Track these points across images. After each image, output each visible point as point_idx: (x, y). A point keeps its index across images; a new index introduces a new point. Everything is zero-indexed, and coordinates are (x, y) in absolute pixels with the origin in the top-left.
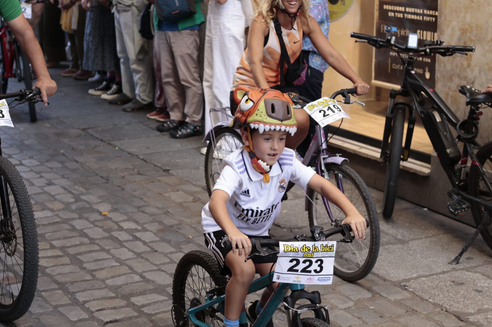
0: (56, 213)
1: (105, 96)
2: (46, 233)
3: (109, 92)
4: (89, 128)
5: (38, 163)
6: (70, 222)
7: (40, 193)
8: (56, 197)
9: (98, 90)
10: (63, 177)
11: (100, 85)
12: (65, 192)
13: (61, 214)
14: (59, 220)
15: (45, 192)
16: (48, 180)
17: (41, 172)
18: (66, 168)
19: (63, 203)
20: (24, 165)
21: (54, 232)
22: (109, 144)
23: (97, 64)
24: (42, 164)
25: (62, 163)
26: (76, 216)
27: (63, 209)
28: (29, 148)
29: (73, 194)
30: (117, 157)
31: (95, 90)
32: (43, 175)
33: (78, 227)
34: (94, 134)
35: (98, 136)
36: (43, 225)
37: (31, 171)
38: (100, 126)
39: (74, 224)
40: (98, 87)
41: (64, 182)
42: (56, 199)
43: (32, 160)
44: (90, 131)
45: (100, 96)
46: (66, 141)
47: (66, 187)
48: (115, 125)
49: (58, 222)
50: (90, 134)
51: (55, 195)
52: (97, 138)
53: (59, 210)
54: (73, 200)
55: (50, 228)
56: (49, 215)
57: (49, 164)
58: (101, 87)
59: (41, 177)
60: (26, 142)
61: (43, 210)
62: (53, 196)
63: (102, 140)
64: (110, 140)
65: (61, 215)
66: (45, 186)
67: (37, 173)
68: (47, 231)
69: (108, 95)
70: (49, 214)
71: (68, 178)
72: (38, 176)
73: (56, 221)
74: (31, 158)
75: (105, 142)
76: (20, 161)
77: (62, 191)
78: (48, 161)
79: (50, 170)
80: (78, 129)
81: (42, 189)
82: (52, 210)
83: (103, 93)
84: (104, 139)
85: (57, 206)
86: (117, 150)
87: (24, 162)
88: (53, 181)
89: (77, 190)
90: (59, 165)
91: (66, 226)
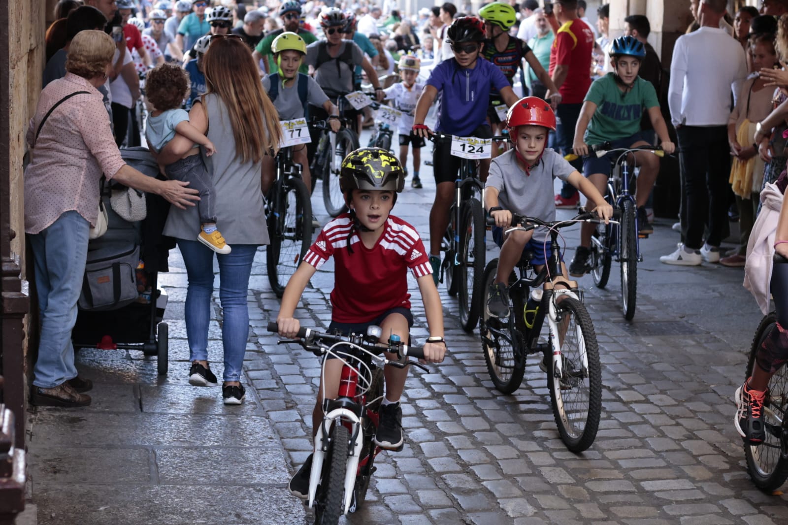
0: (699, 484)
2: (681, 516)
5: (674, 403)
6: (720, 502)
7: (674, 451)
8: (700, 459)
10: (712, 427)
12: (715, 452)
13: (706, 487)
14: (703, 496)
15: (683, 450)
16: (687, 430)
17: (678, 417)
18: (718, 412)
19: (711, 469)
20: (652, 403)
21: (693, 515)
24: (680, 403)
25: (712, 404)
26: (731, 493)
27: (711, 480)
28: (661, 376)
29: (726, 456)
32: (680, 421)
33: (732, 511)
36: (678, 502)
37: (662, 413)
39: (726, 506)
41: (714, 436)
42: (699, 463)
43: (663, 397)
46: (720, 369)
47: (717, 445)
49: (700, 500)
51: (699, 456)
53: (705, 481)
54: (727, 466)
55: (688, 508)
56: (687, 487)
57: (692, 406)
59: (678, 424)
60: (657, 367)
61: (678, 478)
62: (695, 457)
65: (705, 489)
66: (684, 440)
67: (672, 418)
68: (682, 513)
70: (688, 485)
71: (719, 430)
72: (674, 422)
73: (698, 498)
74: (663, 392)
76: (645, 396)
77: (710, 450)
78: (689, 400)
79: (692, 415)
80: (740, 351)
81: (679, 444)
82: (693, 480)
85: (700, 473)
87: (651, 398)
88: (695, 433)
89: (734, 451)
90: (708, 408)
91: (714, 508)
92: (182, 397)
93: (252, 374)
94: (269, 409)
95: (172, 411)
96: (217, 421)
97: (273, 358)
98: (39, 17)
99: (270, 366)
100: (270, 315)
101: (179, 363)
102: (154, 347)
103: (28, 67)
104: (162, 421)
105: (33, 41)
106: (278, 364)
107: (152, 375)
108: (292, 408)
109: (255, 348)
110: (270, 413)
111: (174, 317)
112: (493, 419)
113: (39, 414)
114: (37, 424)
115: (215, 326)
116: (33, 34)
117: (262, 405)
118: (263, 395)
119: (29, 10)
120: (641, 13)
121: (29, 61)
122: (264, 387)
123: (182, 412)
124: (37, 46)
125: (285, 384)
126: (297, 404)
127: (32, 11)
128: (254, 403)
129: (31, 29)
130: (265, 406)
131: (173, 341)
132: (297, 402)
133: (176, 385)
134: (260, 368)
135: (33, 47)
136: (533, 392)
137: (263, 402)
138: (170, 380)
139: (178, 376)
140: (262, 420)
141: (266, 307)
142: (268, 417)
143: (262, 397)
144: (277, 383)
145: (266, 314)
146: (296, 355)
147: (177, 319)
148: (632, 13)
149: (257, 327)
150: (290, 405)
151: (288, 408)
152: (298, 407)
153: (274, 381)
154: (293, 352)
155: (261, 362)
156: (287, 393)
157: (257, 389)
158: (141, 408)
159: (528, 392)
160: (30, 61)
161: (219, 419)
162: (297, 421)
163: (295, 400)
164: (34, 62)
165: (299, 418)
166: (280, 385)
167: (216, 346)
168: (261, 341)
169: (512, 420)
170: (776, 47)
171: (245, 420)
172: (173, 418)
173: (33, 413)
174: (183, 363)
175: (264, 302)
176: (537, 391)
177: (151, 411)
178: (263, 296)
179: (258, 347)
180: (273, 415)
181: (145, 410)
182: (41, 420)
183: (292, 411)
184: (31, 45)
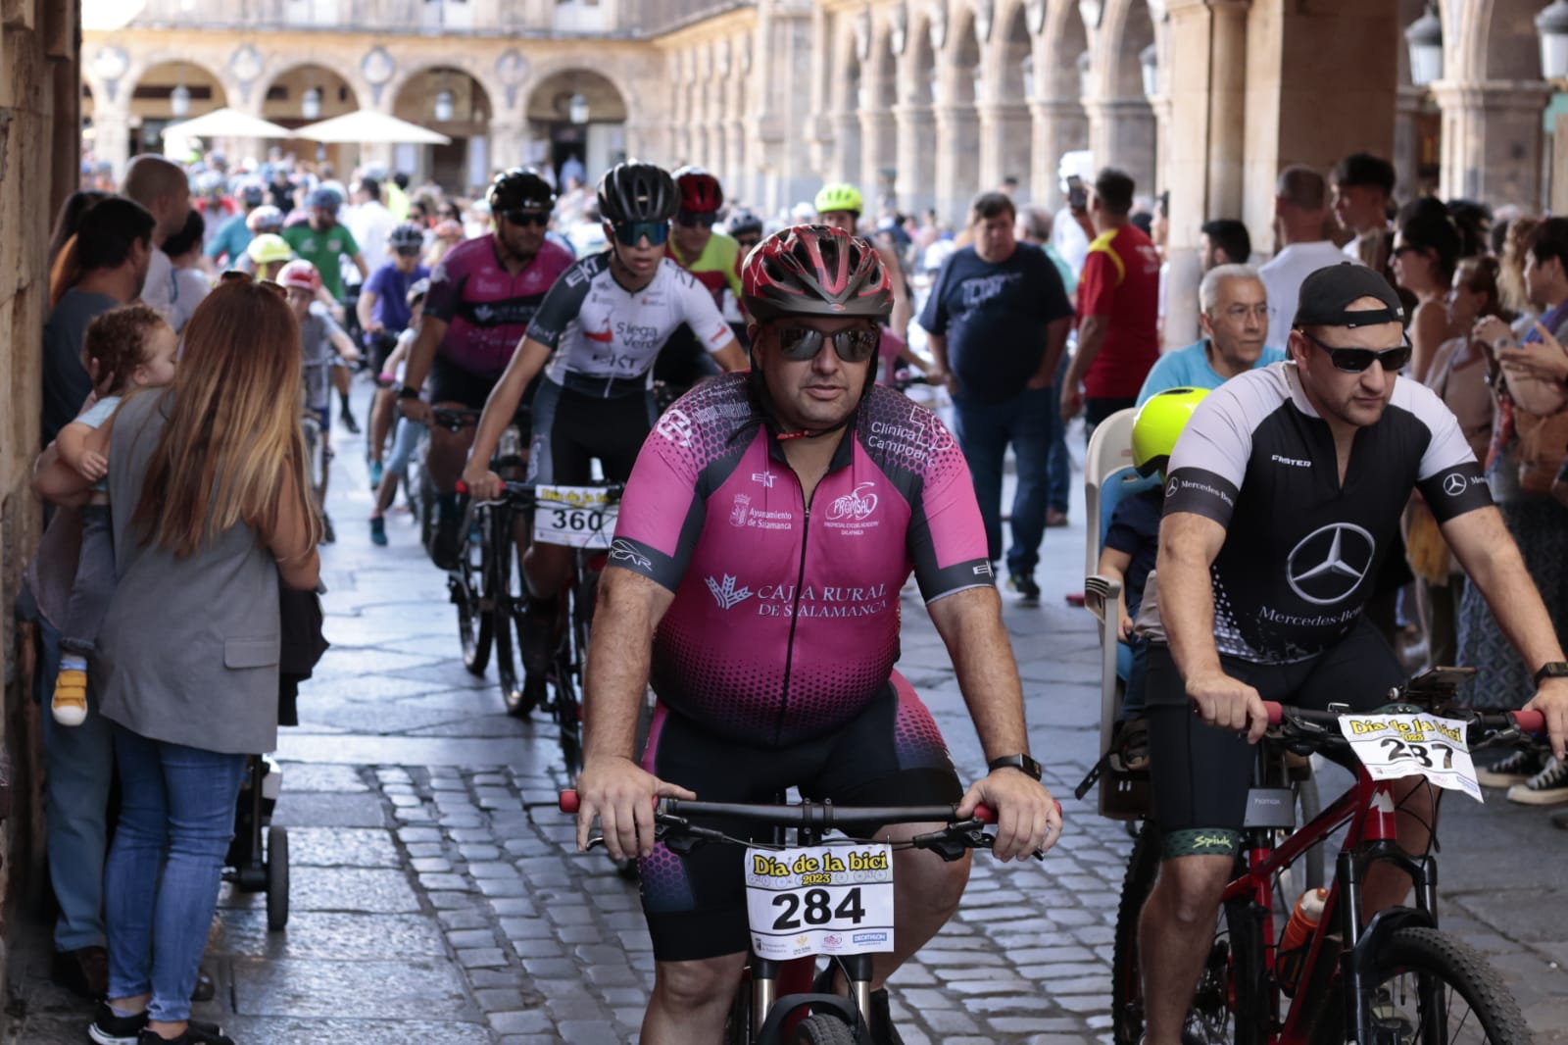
1: (1520, 793)
3: (1534, 781)
4: (1468, 893)
9: (1500, 771)
11: (1508, 757)
22: (1528, 949)
23: (1502, 688)
30: (1553, 994)
31: (1491, 771)
34: (1481, 912)
35: (1493, 921)
38: (1501, 890)
40: (1500, 760)
44: (1468, 902)
45: (1506, 789)
48: (1552, 891)
50: (1467, 911)
52: (1490, 928)
58: (1510, 761)
63: (1504, 935)
64: (1532, 939)
69: (1532, 788)
75: (1515, 941)
83: (1516, 783)
84: (1512, 934)
86: (1554, 970)
92: (315, 983)
93: (455, 937)
94: (489, 1008)
95: (295, 1012)
96: (386, 1032)
97: (498, 905)
98: (36, 224)
99: (491, 921)
100: (491, 817)
101: (310, 916)
102: (260, 875)
103: (14, 323)
104: (275, 1032)
105: (24, 273)
106: (509, 916)
107: (255, 939)
108: (535, 1005)
109: (463, 885)
110: (491, 1016)
111: (301, 821)
112: (937, 1028)
113: (28, 1018)
114: (24, 1037)
115: (384, 839)
116: (24, 259)
117: (475, 1001)
118: (477, 978)
119: (17, 210)
120: (1232, 216)
121: (15, 312)
122: (481, 963)
123: (315, 1014)
124: (32, 283)
125: (522, 958)
126: (545, 999)
127: (22, 211)
128: (460, 997)
129: (20, 249)
130: (482, 1001)
131: (300, 870)
132: (546, 994)
133: (305, 958)
134: (474, 925)
135: (24, 284)
136: (1017, 973)
137: (478, 994)
138: (293, 950)
139: (308, 942)
140: (474, 1031)
141: (484, 803)
142: (487, 1025)
143: (476, 983)
144: (506, 956)
145: (485, 815)
146: (543, 898)
147: (306, 826)
148: (1214, 216)
149: (466, 842)
150: (530, 1000)
151: (527, 1006)
152: (548, 1003)
153: (500, 951)
154: (538, 893)
155: (474, 914)
156: (526, 975)
157: (466, 969)
158: (234, 1005)
159: (1008, 973)
160: (18, 312)
161: (389, 1028)
162: (544, 1032)
163: (541, 989)
164: (25, 314)
165: (548, 1025)
166: (511, 959)
167: (383, 881)
168: (474, 869)
169: (976, 1030)
170: (1498, 280)
171: (442, 1030)
172: (298, 1027)
173: (16, 1017)
174: (317, 915)
175: (480, 791)
176: (1026, 972)
177: (254, 1012)
178: (477, 780)
179: (469, 883)
180: (498, 1021)
181: (242, 1008)
182: (31, 1030)
183: (534, 1013)
184: (20, 280)
